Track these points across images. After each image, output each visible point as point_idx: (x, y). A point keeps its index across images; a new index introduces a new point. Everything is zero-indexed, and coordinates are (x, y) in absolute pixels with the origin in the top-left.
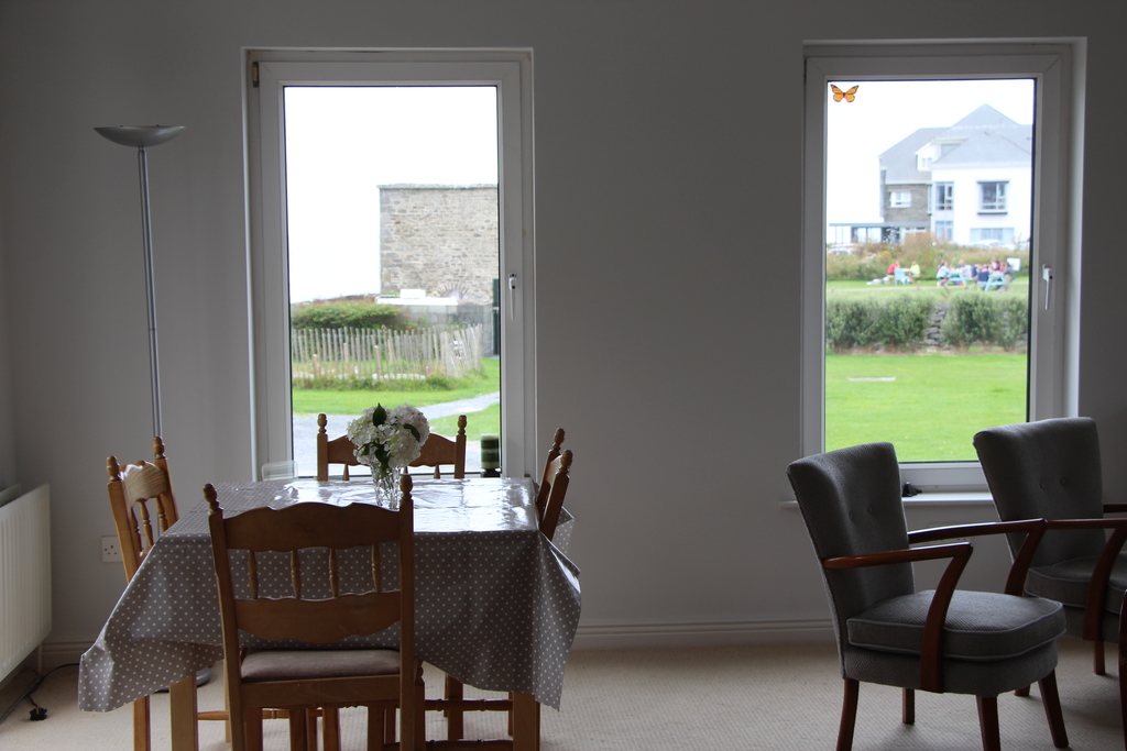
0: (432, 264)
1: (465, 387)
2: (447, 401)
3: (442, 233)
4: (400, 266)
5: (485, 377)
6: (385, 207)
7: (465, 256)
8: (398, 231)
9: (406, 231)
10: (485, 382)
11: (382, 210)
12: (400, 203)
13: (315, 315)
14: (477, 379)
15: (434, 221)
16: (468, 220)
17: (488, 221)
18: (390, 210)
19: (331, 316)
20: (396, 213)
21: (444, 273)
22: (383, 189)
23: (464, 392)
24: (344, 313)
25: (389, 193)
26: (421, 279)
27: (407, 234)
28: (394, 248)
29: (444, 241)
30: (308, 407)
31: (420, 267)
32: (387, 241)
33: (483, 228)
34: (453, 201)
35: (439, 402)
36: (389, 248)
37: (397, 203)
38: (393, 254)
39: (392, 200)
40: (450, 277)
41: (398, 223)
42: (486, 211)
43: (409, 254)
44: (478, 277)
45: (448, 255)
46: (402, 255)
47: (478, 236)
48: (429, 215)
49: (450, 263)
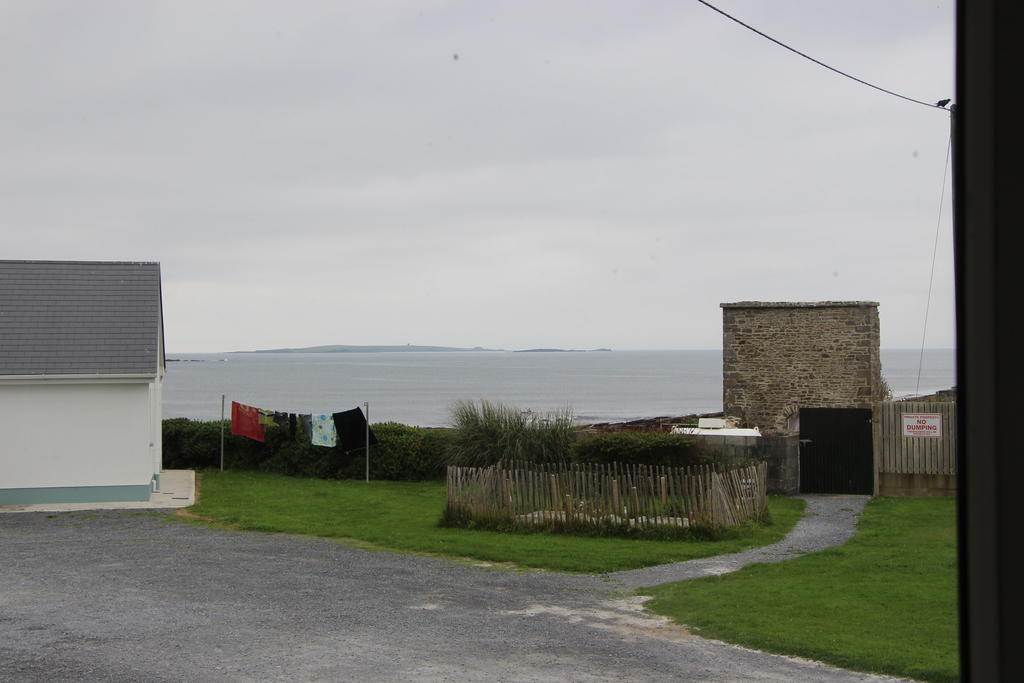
0: (778, 385)
1: (735, 536)
2: (702, 557)
3: (788, 354)
4: (745, 387)
5: (770, 524)
6: (729, 326)
7: (812, 377)
8: (743, 350)
9: (751, 351)
10: (767, 531)
11: (726, 329)
12: (743, 322)
13: (602, 445)
14: (755, 527)
15: (779, 341)
16: (815, 340)
17: (836, 341)
18: (735, 329)
19: (618, 446)
20: (741, 333)
21: (790, 395)
22: (728, 309)
23: (730, 544)
24: (632, 443)
25: (734, 313)
26: (765, 401)
27: (751, 354)
28: (738, 368)
29: (791, 362)
30: (533, 560)
31: (766, 388)
32: (731, 362)
33: (832, 348)
34: (800, 320)
35: (691, 557)
36: (733, 369)
37: (742, 322)
38: (737, 374)
39: (737, 320)
40: (796, 399)
41: (743, 342)
42: (835, 331)
43: (754, 374)
44: (825, 399)
45: (794, 376)
46: (746, 376)
47: (826, 356)
48: (774, 335)
49: (796, 384)
